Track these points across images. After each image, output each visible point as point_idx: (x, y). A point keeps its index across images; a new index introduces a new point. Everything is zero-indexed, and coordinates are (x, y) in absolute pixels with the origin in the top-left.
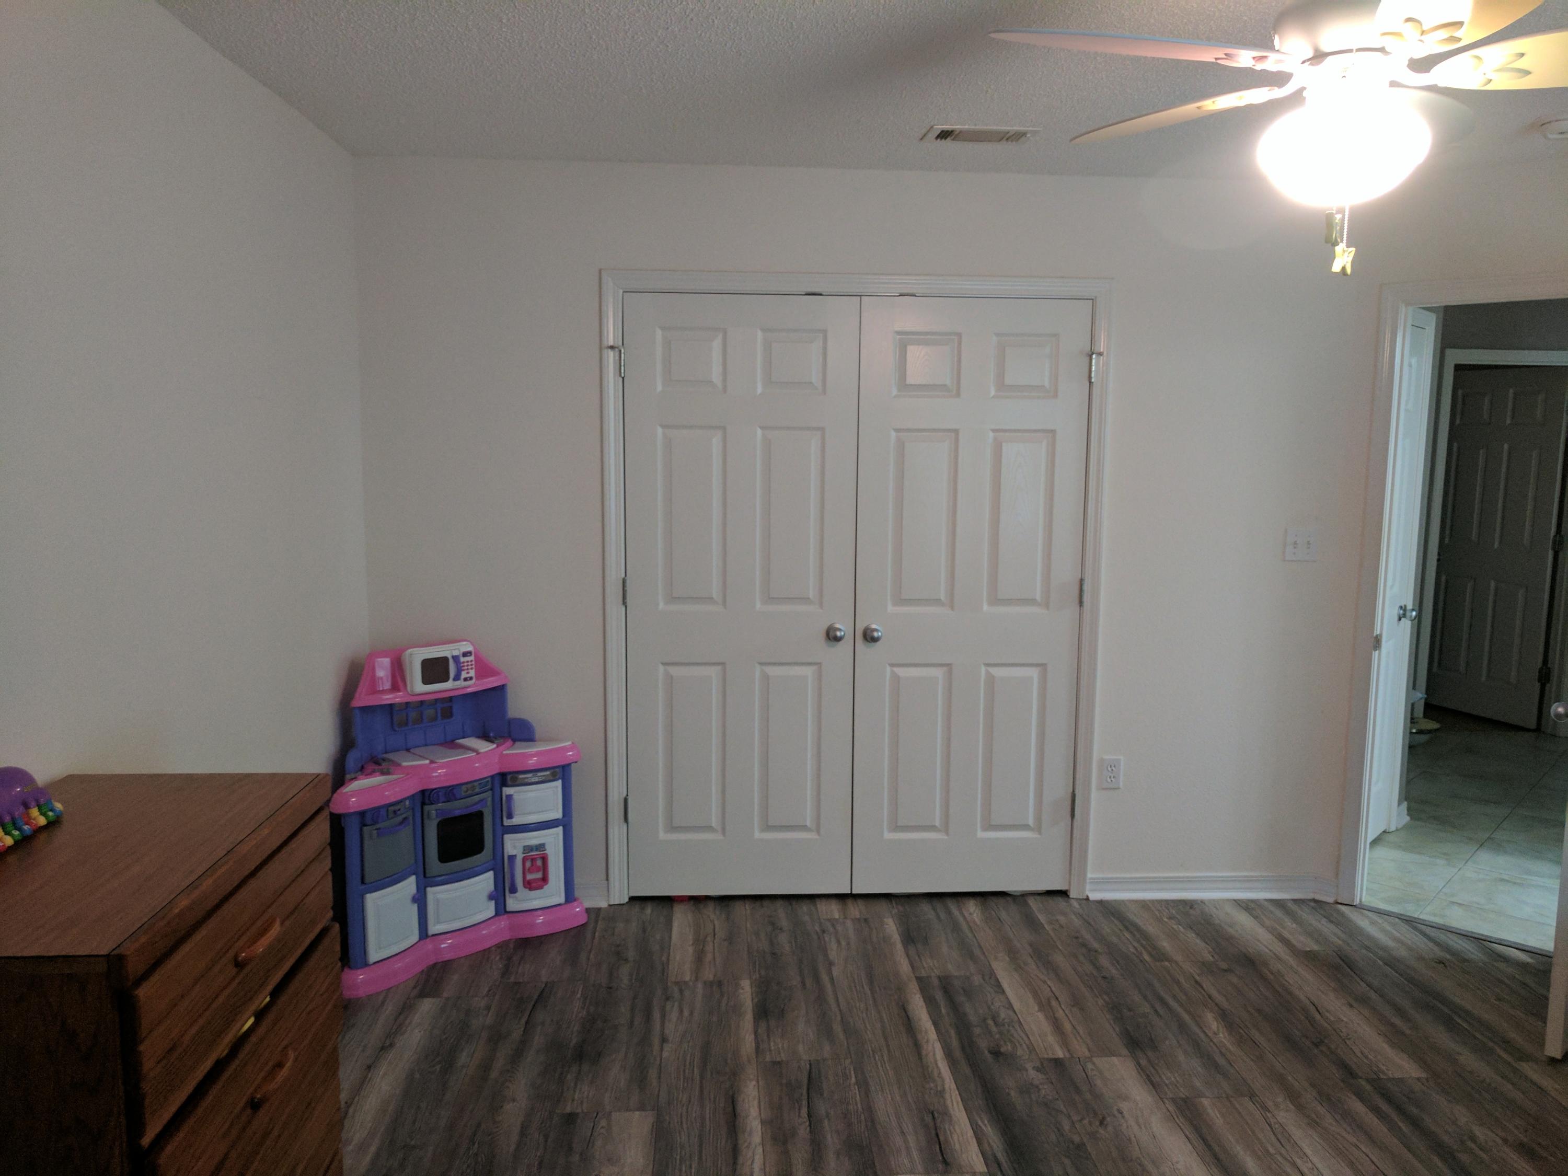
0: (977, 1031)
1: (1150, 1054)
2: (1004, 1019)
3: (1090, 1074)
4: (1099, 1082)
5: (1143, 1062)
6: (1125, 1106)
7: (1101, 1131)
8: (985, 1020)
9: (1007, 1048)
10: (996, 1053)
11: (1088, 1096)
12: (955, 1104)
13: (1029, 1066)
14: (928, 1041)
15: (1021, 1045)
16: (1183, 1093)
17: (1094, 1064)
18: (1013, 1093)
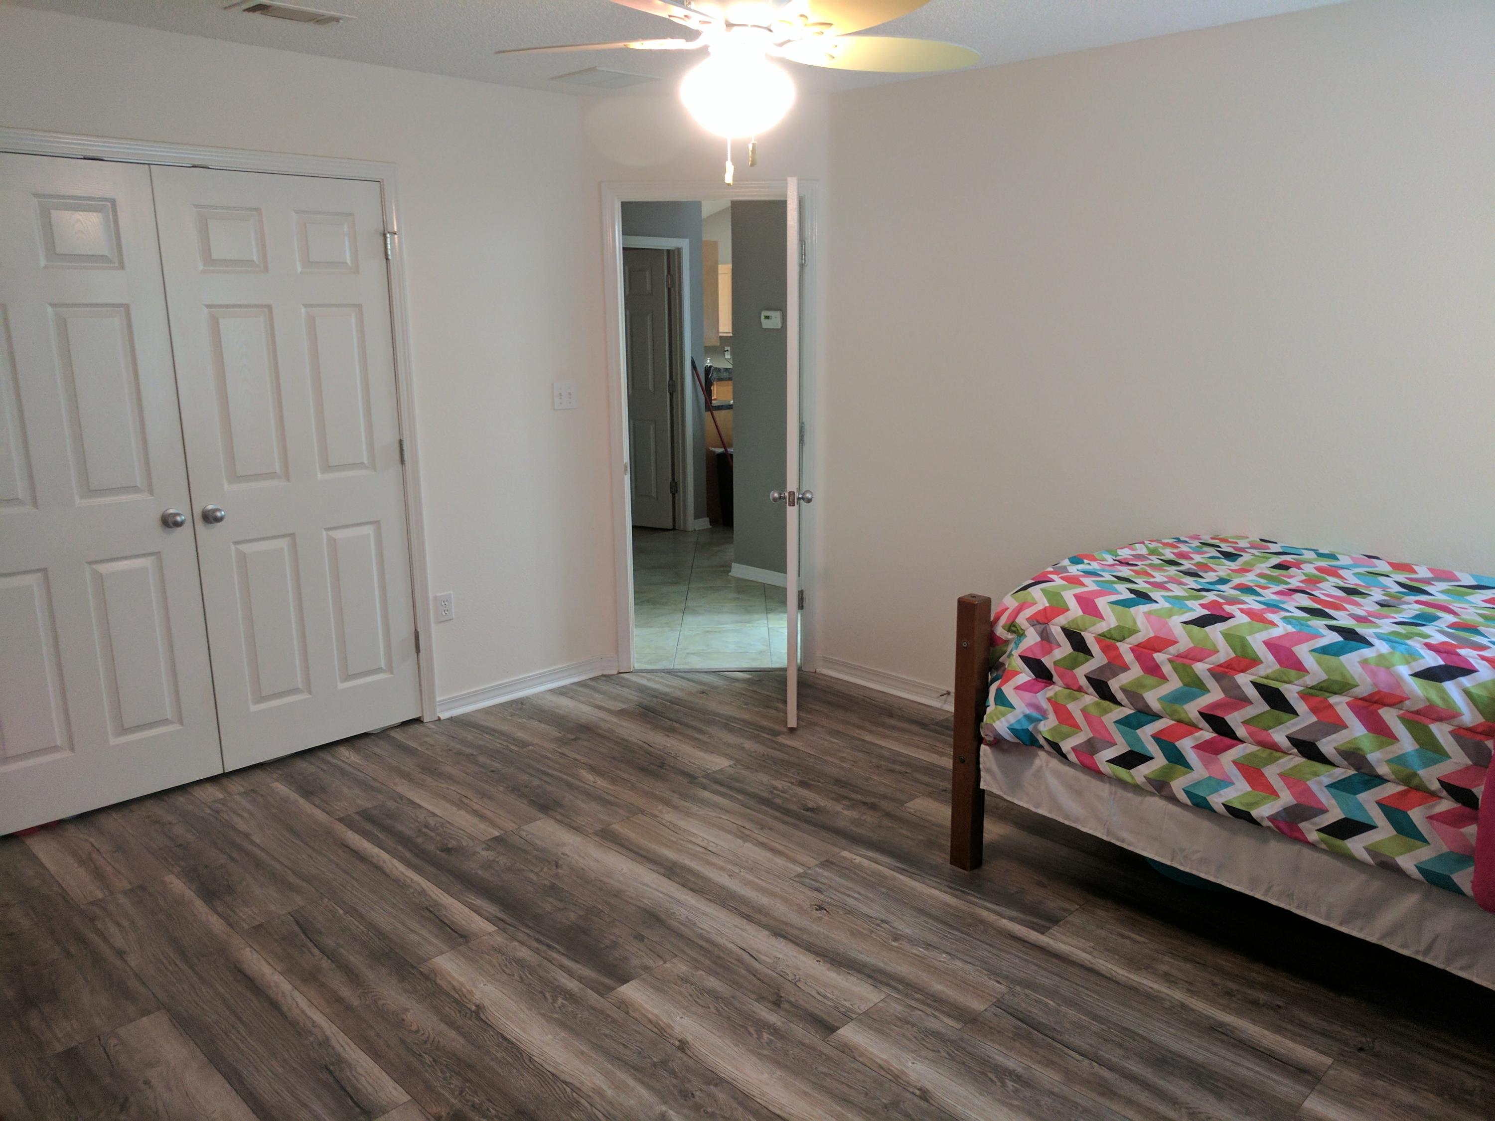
0: (420, 840)
1: (560, 810)
2: (435, 825)
3: (526, 838)
4: (537, 842)
5: (559, 817)
6: (566, 850)
7: (560, 871)
8: (420, 830)
9: (453, 843)
10: (448, 850)
11: (535, 852)
12: (440, 895)
13: (478, 849)
14: (384, 862)
15: (463, 838)
16: (598, 827)
17: (524, 830)
18: (480, 872)
